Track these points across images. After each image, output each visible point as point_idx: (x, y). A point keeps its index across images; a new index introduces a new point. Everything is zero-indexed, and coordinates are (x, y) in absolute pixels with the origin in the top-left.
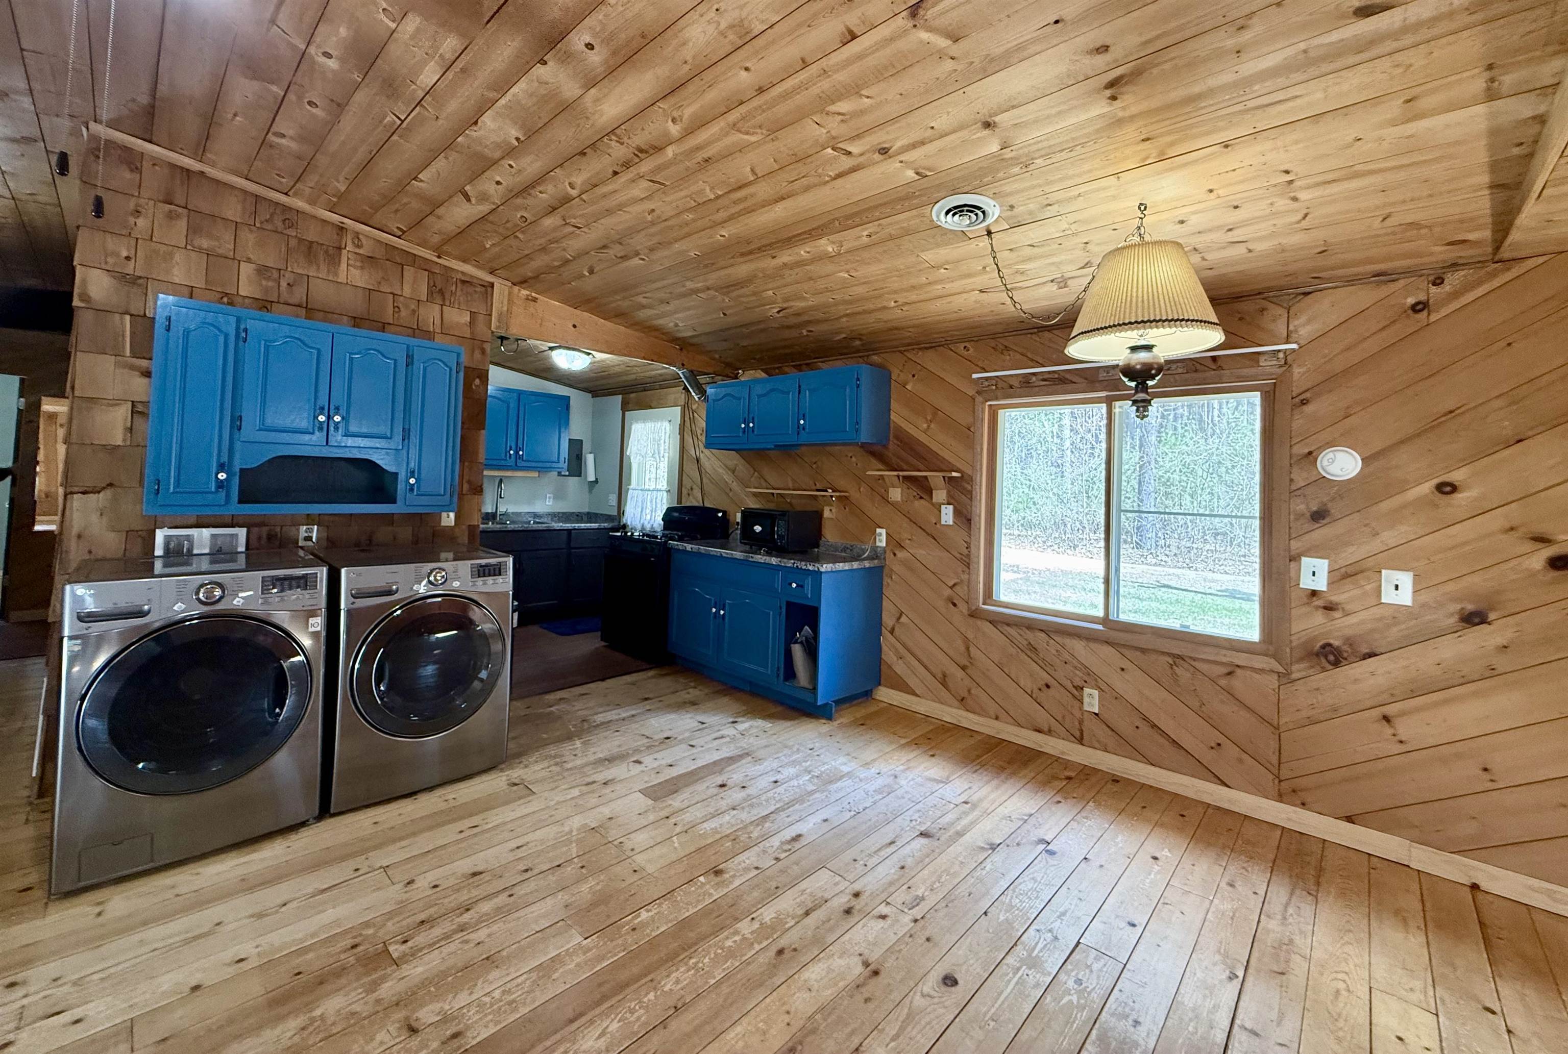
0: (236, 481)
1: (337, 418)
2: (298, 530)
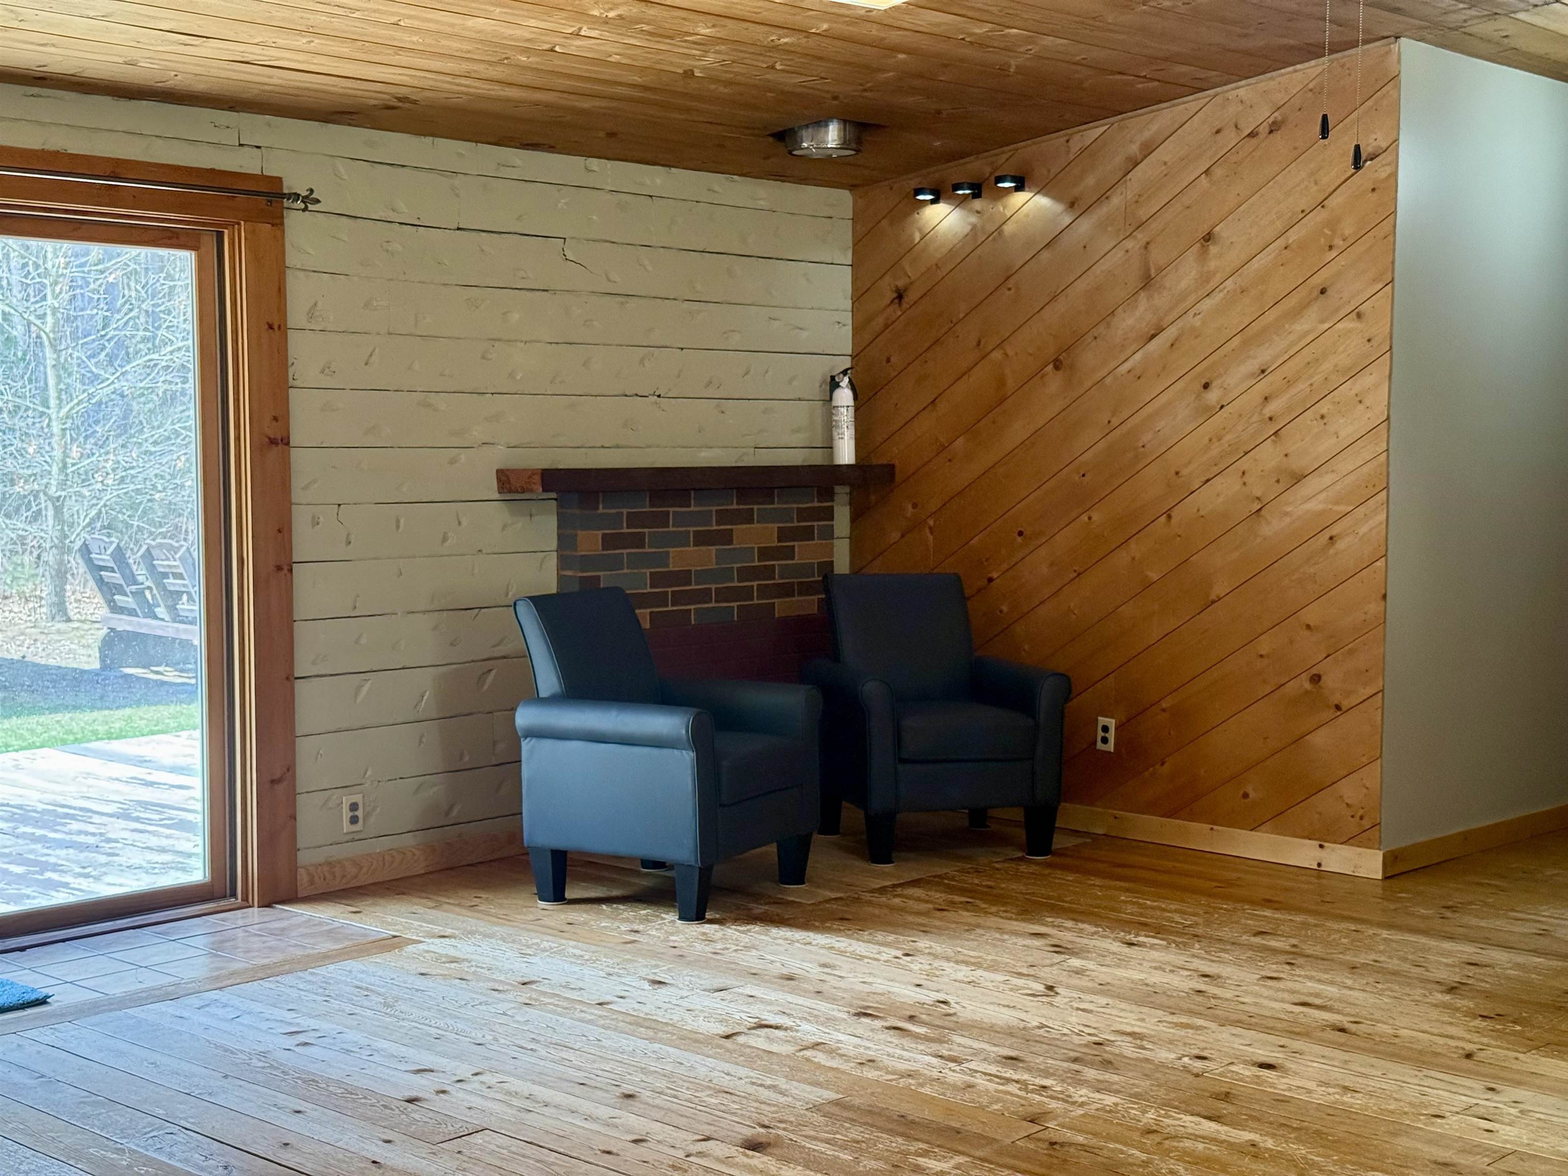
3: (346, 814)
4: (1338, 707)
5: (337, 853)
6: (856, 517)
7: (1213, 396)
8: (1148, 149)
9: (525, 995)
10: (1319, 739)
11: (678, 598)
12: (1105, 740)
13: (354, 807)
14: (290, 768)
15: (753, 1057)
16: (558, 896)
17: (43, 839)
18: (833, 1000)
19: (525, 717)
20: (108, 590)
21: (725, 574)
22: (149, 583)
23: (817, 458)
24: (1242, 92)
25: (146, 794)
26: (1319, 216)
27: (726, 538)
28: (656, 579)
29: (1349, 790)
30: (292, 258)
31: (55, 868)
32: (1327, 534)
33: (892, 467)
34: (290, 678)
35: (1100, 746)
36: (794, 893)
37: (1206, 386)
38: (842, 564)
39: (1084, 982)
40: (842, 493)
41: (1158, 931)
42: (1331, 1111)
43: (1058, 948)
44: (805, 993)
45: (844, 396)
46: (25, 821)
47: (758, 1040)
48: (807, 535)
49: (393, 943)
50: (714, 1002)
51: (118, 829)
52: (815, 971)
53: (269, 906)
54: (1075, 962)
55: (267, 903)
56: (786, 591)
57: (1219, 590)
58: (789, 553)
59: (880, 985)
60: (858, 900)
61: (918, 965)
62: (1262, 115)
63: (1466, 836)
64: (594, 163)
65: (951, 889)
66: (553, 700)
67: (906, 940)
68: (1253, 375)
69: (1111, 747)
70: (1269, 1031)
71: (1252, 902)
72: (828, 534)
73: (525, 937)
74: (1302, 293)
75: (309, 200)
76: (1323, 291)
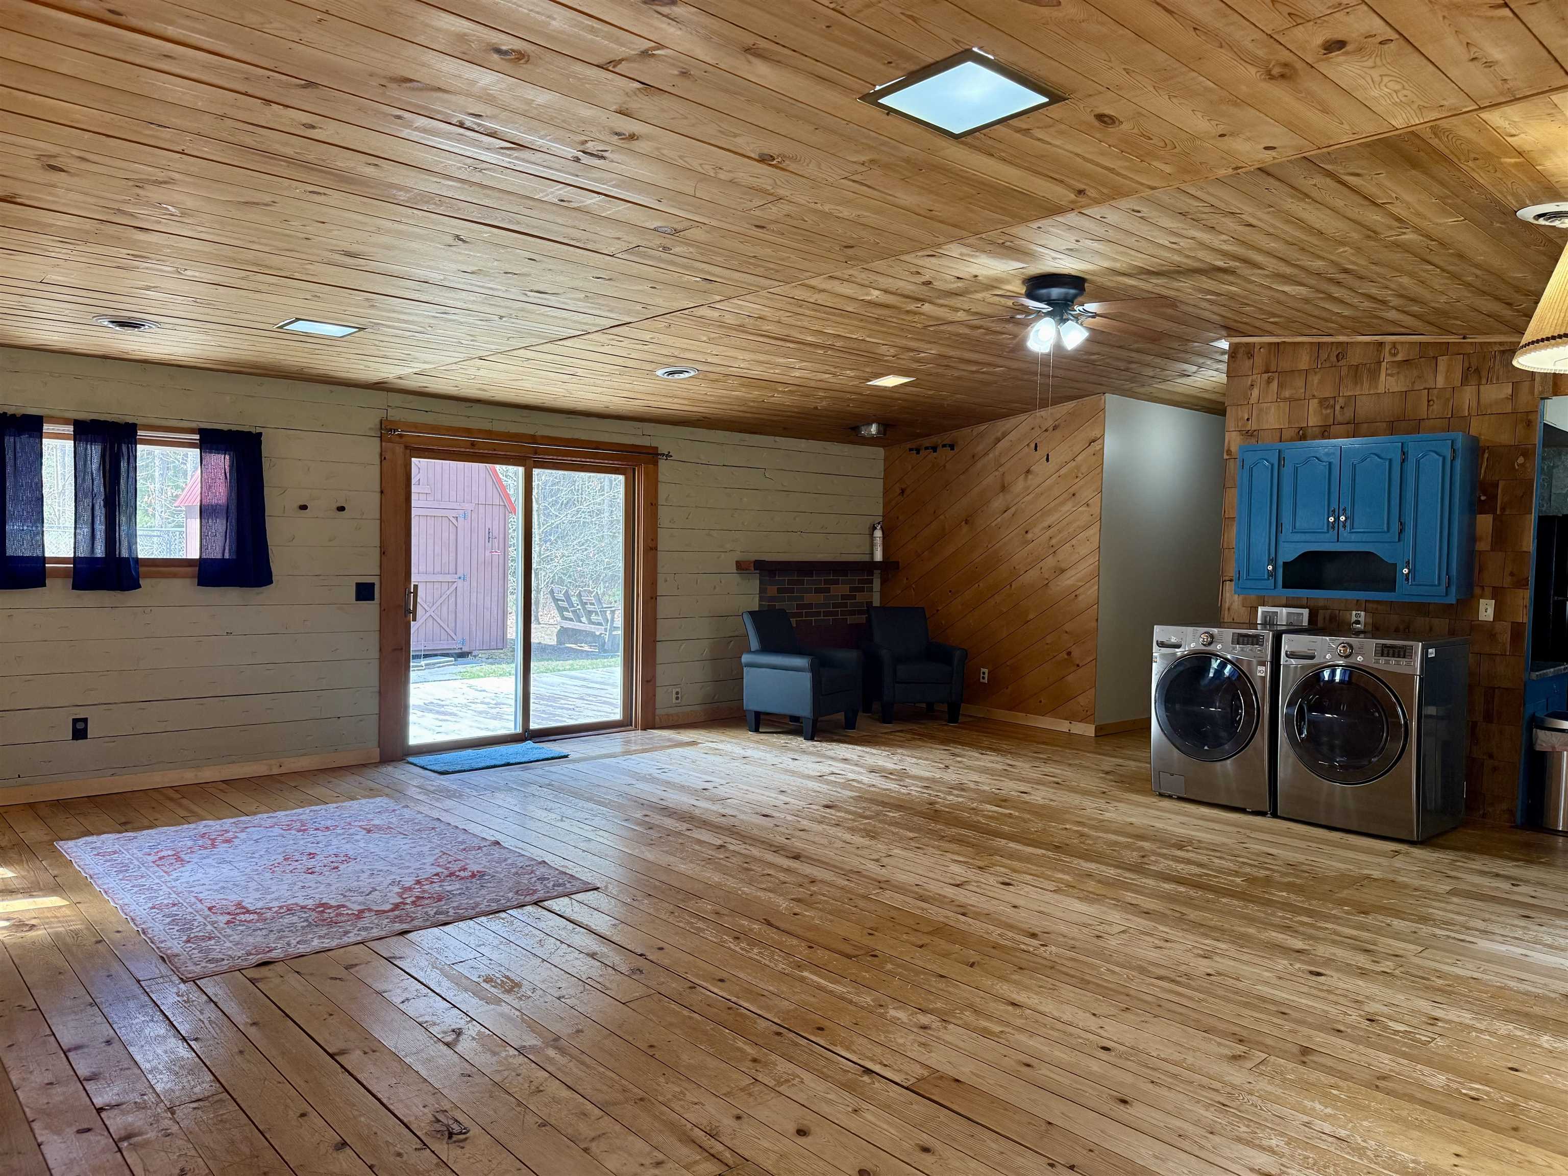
0: (1280, 571)
1: (1342, 518)
2: (1351, 615)
3: (674, 696)
4: (1078, 666)
5: (672, 711)
6: (883, 582)
7: (1030, 536)
8: (1004, 435)
9: (744, 761)
10: (1070, 678)
11: (807, 615)
12: (983, 678)
13: (677, 693)
14: (654, 677)
15: (829, 783)
16: (757, 730)
17: (551, 706)
18: (862, 767)
19: (746, 658)
20: (561, 610)
21: (827, 605)
22: (579, 607)
23: (866, 558)
24: (1042, 413)
25: (590, 691)
26: (1073, 464)
27: (828, 590)
28: (798, 607)
29: (1082, 700)
30: (661, 478)
31: (559, 715)
32: (1074, 594)
33: (898, 562)
34: (655, 641)
35: (982, 680)
36: (851, 733)
37: (1027, 532)
38: (876, 602)
39: (961, 765)
40: (877, 572)
41: (994, 750)
42: (1043, 806)
43: (954, 755)
44: (851, 765)
45: (878, 533)
46: (543, 699)
47: (832, 778)
48: (862, 590)
49: (693, 743)
50: (816, 766)
51: (579, 703)
52: (856, 758)
53: (645, 730)
54: (959, 759)
55: (644, 728)
56: (852, 613)
57: (1031, 616)
58: (854, 597)
59: (880, 763)
60: (875, 736)
61: (896, 757)
62: (1050, 423)
63: (1134, 722)
64: (777, 438)
65: (915, 734)
66: (756, 652)
67: (893, 750)
68: (1045, 528)
69: (986, 681)
70: (1029, 782)
71: (1038, 743)
72: (871, 590)
73: (744, 743)
74: (1065, 496)
75: (668, 455)
76: (1074, 495)
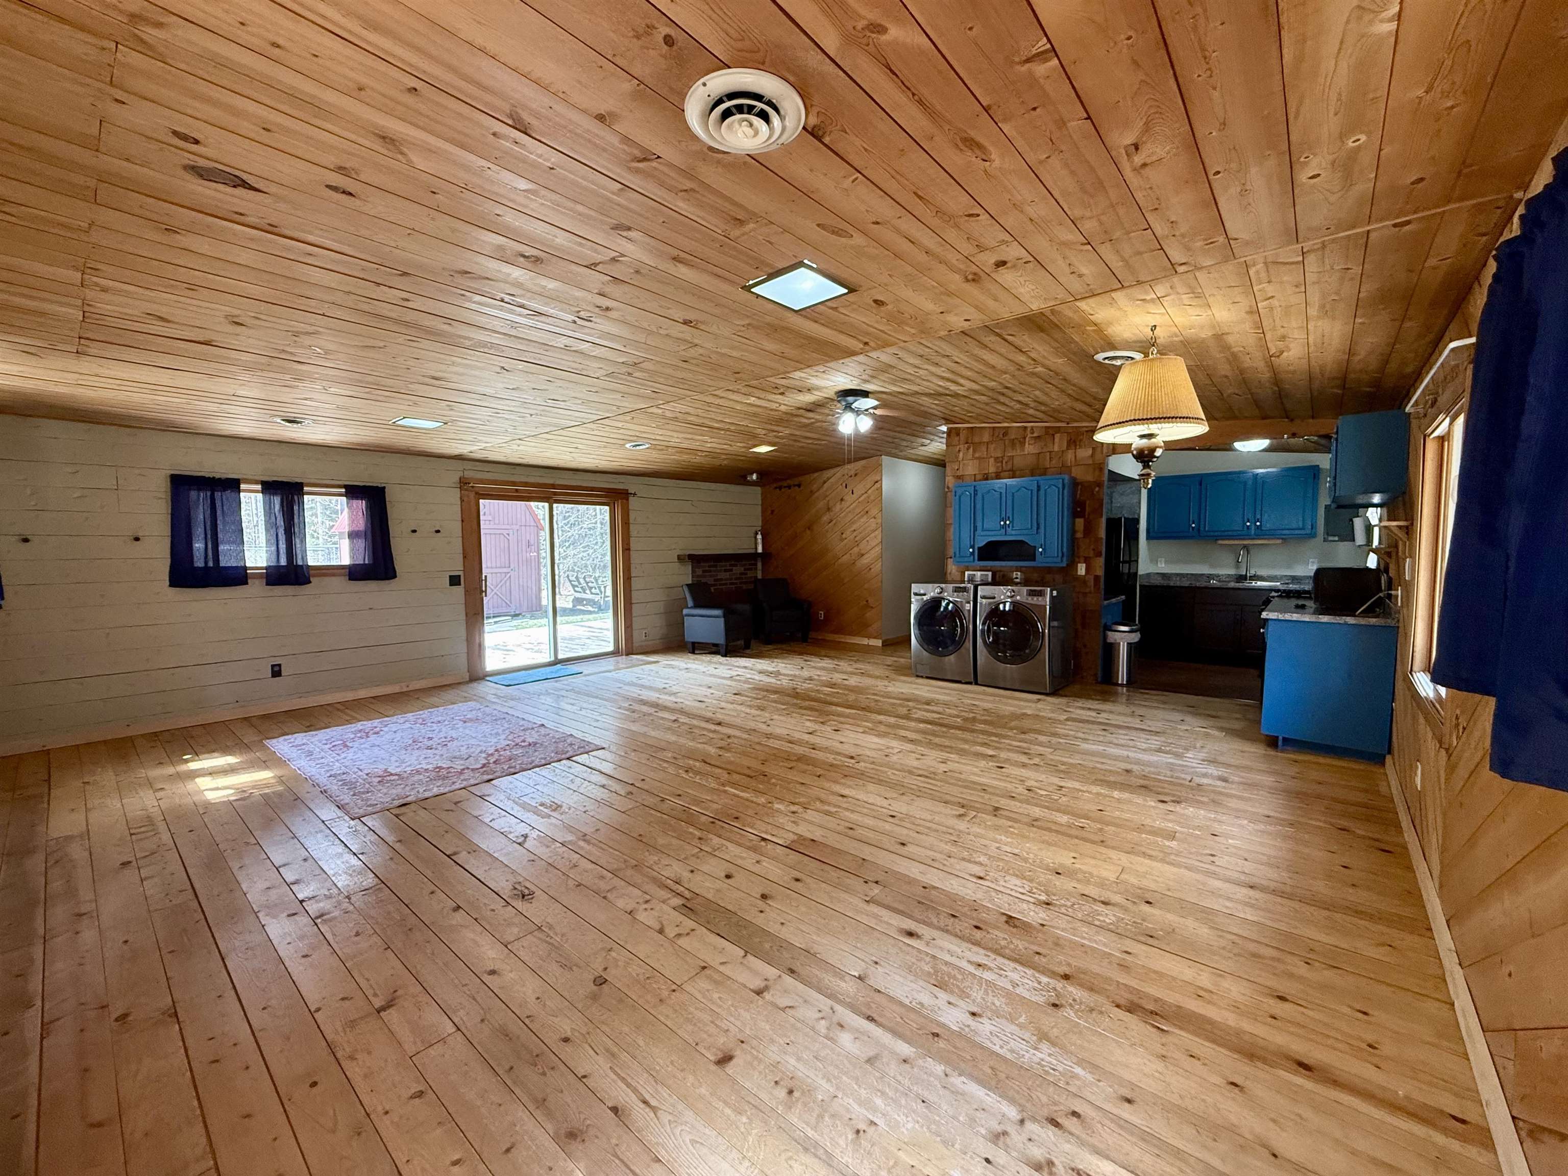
0: (976, 552)
1: (1008, 523)
2: (1014, 574)
3: (645, 635)
4: (872, 607)
5: (643, 644)
6: (763, 565)
7: (844, 536)
8: (829, 479)
9: (687, 671)
10: (868, 615)
11: (721, 585)
12: (821, 616)
13: (646, 633)
14: (632, 625)
15: (736, 680)
16: (693, 653)
17: (572, 643)
18: (754, 670)
19: (685, 611)
20: (573, 586)
21: (731, 579)
22: (585, 585)
23: (753, 551)
24: (848, 467)
26: (865, 495)
27: (731, 570)
28: (715, 580)
29: (875, 627)
30: (631, 507)
32: (869, 568)
33: (771, 553)
34: (631, 604)
35: (820, 618)
36: (748, 651)
37: (842, 534)
38: (760, 576)
40: (759, 559)
41: (828, 657)
42: (855, 687)
44: (748, 670)
45: (759, 537)
46: (566, 639)
47: (738, 678)
48: (751, 569)
49: (657, 662)
50: (729, 672)
52: (751, 666)
54: (809, 663)
55: (627, 655)
56: (746, 583)
57: (846, 581)
58: (746, 574)
59: (765, 668)
61: (773, 665)
62: (853, 472)
63: (902, 637)
66: (691, 608)
67: (772, 660)
68: (852, 531)
69: (822, 618)
70: (848, 674)
71: (852, 651)
72: (756, 569)
73: (686, 660)
74: (862, 513)
75: (635, 494)
76: (867, 512)
